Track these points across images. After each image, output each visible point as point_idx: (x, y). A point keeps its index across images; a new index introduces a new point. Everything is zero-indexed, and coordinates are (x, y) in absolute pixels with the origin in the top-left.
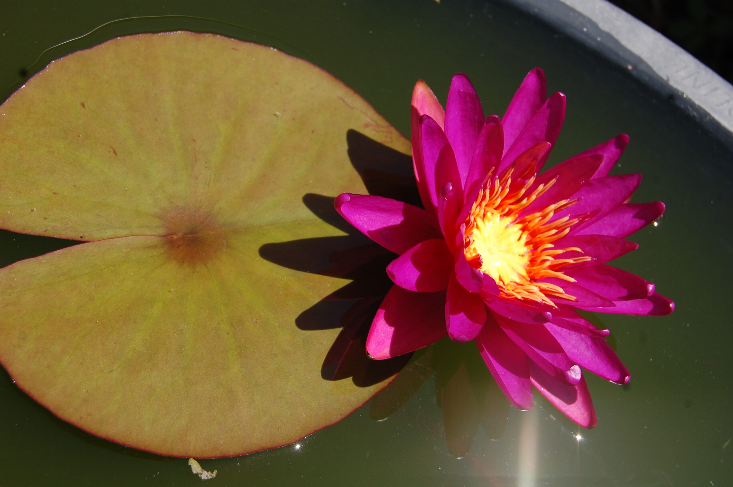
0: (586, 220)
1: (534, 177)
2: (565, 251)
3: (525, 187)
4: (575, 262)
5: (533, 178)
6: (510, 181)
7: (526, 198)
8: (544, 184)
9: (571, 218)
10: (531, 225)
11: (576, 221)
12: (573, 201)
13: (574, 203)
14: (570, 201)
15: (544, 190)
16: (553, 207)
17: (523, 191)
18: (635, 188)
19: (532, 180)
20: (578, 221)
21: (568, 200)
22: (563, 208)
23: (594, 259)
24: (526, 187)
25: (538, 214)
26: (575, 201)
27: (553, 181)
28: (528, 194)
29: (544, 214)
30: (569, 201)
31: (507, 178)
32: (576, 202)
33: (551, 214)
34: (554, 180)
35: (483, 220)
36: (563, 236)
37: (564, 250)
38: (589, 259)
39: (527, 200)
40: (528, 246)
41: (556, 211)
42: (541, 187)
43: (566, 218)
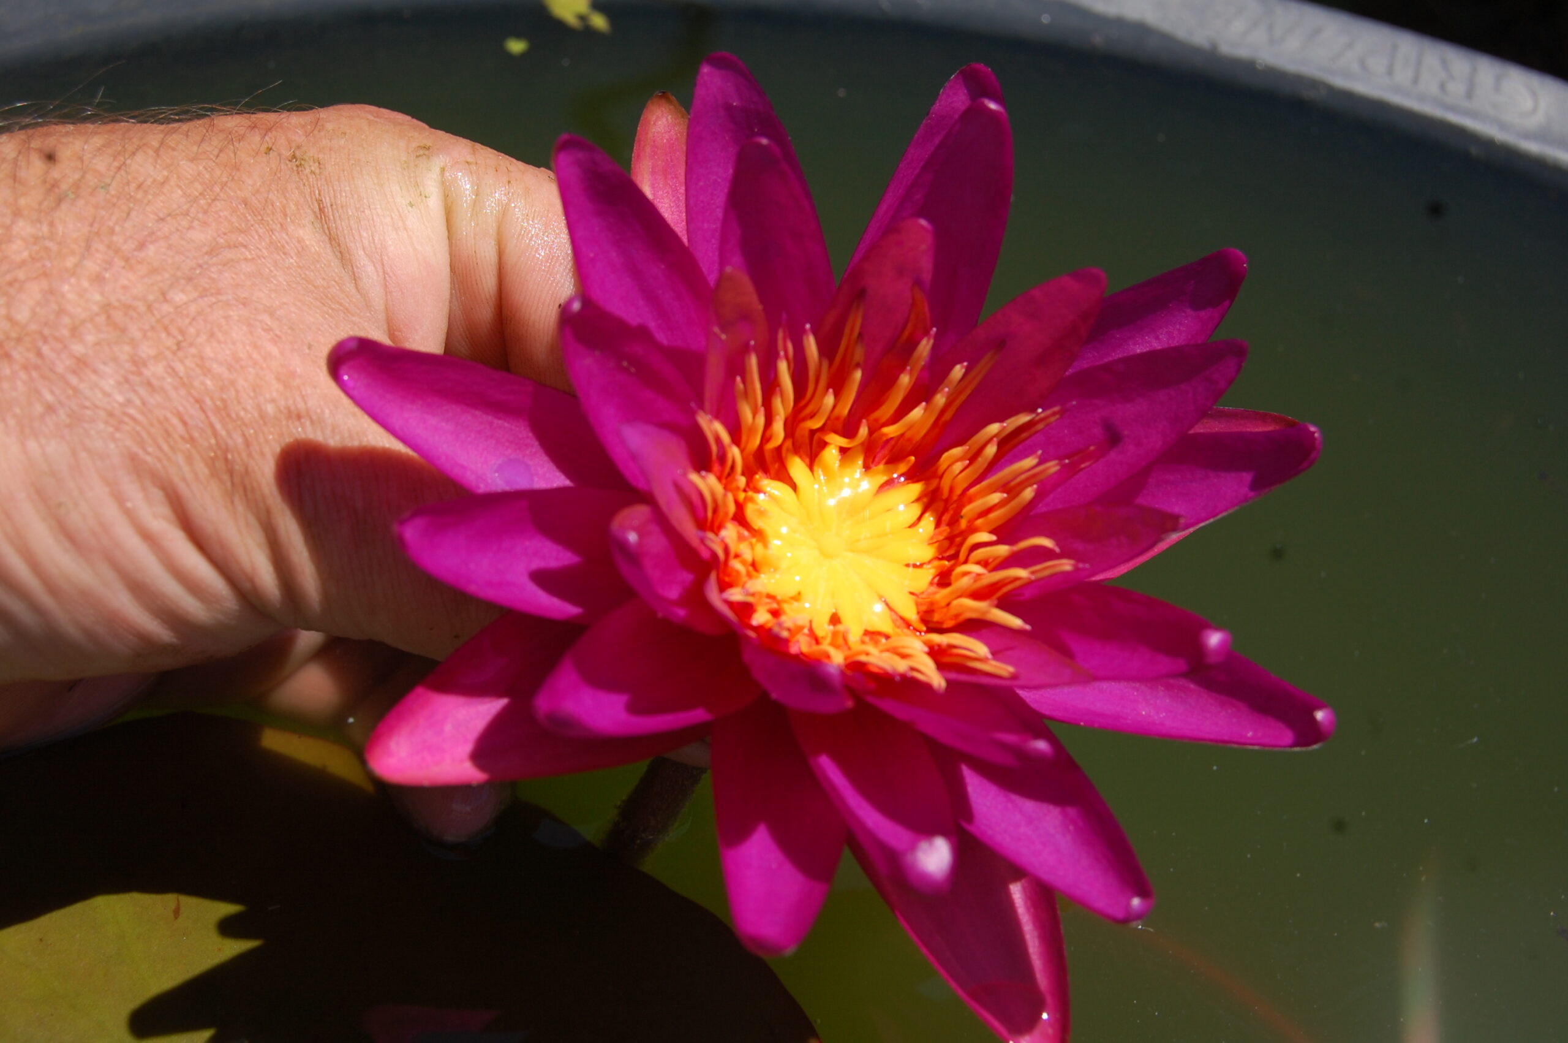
0: (1083, 465)
1: (929, 339)
2: (1015, 550)
3: (909, 368)
4: (1033, 577)
5: (925, 340)
7: (924, 403)
8: (965, 364)
9: (1042, 461)
10: (947, 483)
11: (1055, 468)
12: (1050, 412)
13: (1054, 419)
14: (1043, 415)
15: (971, 378)
16: (994, 428)
17: (905, 380)
19: (925, 347)
20: (1058, 468)
21: (1039, 411)
22: (1024, 435)
23: (1081, 565)
24: (912, 370)
25: (957, 451)
26: (1054, 414)
28: (921, 393)
29: (973, 450)
30: (1039, 415)
33: (991, 450)
36: (1018, 511)
37: (1013, 546)
38: (1066, 565)
39: (926, 409)
40: (935, 545)
41: (1003, 444)
42: (958, 371)
43: (1029, 462)
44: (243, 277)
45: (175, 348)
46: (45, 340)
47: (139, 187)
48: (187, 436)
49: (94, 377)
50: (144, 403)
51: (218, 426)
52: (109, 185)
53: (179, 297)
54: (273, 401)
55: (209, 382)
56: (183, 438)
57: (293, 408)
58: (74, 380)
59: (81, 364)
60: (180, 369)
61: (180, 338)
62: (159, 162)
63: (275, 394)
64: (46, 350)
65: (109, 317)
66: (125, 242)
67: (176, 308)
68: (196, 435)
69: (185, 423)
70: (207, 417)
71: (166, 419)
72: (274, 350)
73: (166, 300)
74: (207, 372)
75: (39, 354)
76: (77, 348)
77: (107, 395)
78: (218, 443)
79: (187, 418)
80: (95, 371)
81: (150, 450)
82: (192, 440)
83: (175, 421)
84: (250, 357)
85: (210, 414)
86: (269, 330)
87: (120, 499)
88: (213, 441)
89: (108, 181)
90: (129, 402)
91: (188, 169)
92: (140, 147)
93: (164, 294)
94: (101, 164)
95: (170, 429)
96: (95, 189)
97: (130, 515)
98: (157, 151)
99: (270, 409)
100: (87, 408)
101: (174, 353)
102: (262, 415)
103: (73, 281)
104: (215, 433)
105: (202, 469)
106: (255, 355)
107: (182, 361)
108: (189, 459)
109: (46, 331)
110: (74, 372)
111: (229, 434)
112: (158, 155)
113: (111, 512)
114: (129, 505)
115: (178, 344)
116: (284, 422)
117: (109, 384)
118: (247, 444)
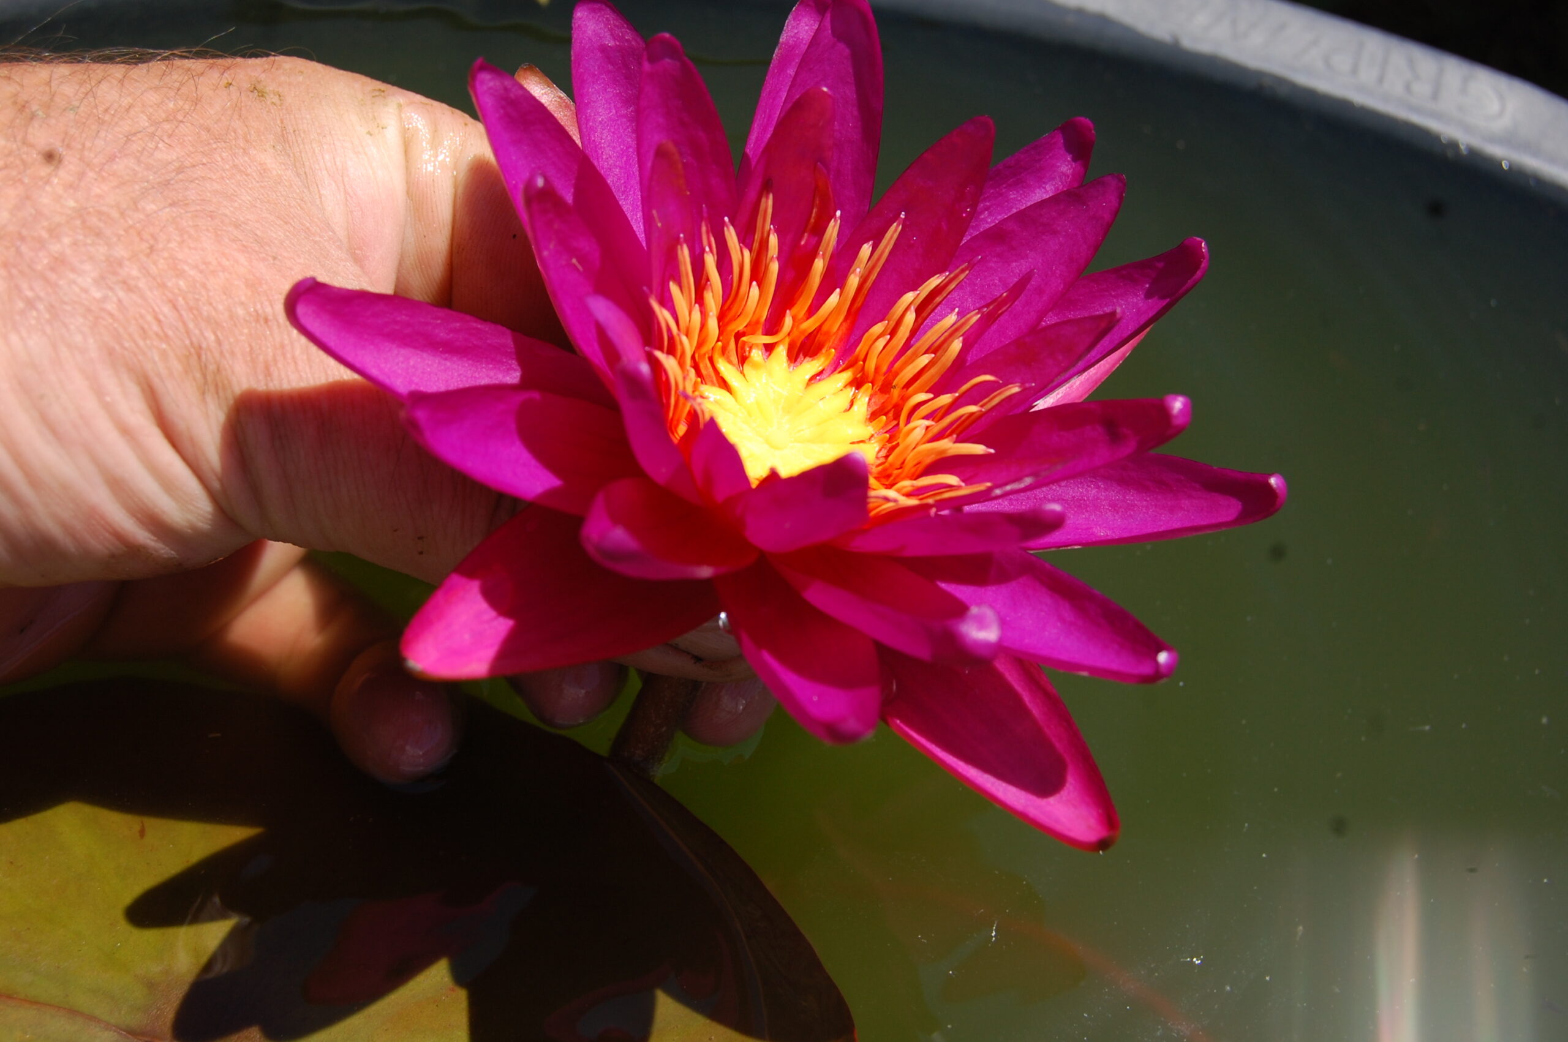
0: (1000, 312)
1: (836, 221)
2: (957, 395)
3: (821, 253)
4: (984, 409)
5: (832, 222)
6: (773, 240)
7: (838, 290)
8: (871, 243)
9: (961, 315)
10: (871, 364)
11: (974, 318)
12: (958, 271)
13: (962, 277)
14: (952, 275)
15: (879, 259)
16: (909, 297)
17: (819, 265)
18: (1115, 214)
19: (833, 230)
20: (979, 316)
21: (947, 274)
22: (938, 299)
24: (823, 255)
25: (878, 328)
26: (963, 271)
27: (894, 231)
28: (834, 279)
29: (892, 323)
30: (947, 277)
31: (765, 235)
32: (967, 272)
33: (910, 318)
34: (895, 224)
35: (742, 372)
36: (949, 364)
37: (955, 392)
39: (841, 295)
40: (875, 421)
41: (921, 309)
42: (866, 249)
43: (951, 317)
44: (209, 194)
45: (148, 251)
46: (22, 239)
47: (106, 110)
48: (162, 334)
49: (72, 276)
50: (120, 301)
51: (191, 325)
52: (78, 107)
53: (151, 207)
54: (242, 303)
55: (181, 283)
56: (157, 334)
57: (260, 312)
58: (53, 277)
59: (59, 262)
60: (153, 270)
61: (152, 242)
62: (124, 90)
63: (243, 298)
64: (24, 249)
65: (84, 222)
66: (96, 156)
67: (148, 216)
68: (170, 333)
69: (159, 321)
70: (181, 316)
71: (142, 316)
72: (242, 259)
73: (137, 209)
74: (181, 274)
75: (18, 252)
76: (55, 248)
77: (85, 291)
78: (192, 343)
79: (161, 317)
80: (73, 270)
81: (127, 345)
82: (166, 338)
83: (149, 318)
84: (220, 264)
85: (183, 313)
86: (235, 240)
87: (99, 392)
88: (187, 342)
89: (77, 103)
90: (105, 298)
91: (153, 98)
92: (105, 78)
93: (135, 203)
94: (68, 89)
95: (146, 326)
96: (64, 110)
97: (109, 409)
98: (121, 82)
99: (240, 311)
100: (65, 303)
101: (148, 256)
102: (232, 316)
103: (48, 188)
104: (188, 332)
105: (177, 366)
106: (226, 263)
107: (155, 263)
108: (164, 354)
109: (24, 232)
110: (52, 269)
111: (202, 334)
112: (122, 85)
113: (91, 405)
114: (108, 399)
115: (152, 248)
116: (253, 324)
117: (87, 281)
118: (219, 342)
